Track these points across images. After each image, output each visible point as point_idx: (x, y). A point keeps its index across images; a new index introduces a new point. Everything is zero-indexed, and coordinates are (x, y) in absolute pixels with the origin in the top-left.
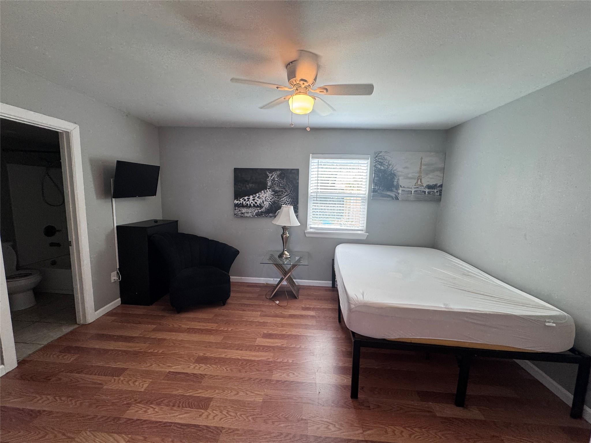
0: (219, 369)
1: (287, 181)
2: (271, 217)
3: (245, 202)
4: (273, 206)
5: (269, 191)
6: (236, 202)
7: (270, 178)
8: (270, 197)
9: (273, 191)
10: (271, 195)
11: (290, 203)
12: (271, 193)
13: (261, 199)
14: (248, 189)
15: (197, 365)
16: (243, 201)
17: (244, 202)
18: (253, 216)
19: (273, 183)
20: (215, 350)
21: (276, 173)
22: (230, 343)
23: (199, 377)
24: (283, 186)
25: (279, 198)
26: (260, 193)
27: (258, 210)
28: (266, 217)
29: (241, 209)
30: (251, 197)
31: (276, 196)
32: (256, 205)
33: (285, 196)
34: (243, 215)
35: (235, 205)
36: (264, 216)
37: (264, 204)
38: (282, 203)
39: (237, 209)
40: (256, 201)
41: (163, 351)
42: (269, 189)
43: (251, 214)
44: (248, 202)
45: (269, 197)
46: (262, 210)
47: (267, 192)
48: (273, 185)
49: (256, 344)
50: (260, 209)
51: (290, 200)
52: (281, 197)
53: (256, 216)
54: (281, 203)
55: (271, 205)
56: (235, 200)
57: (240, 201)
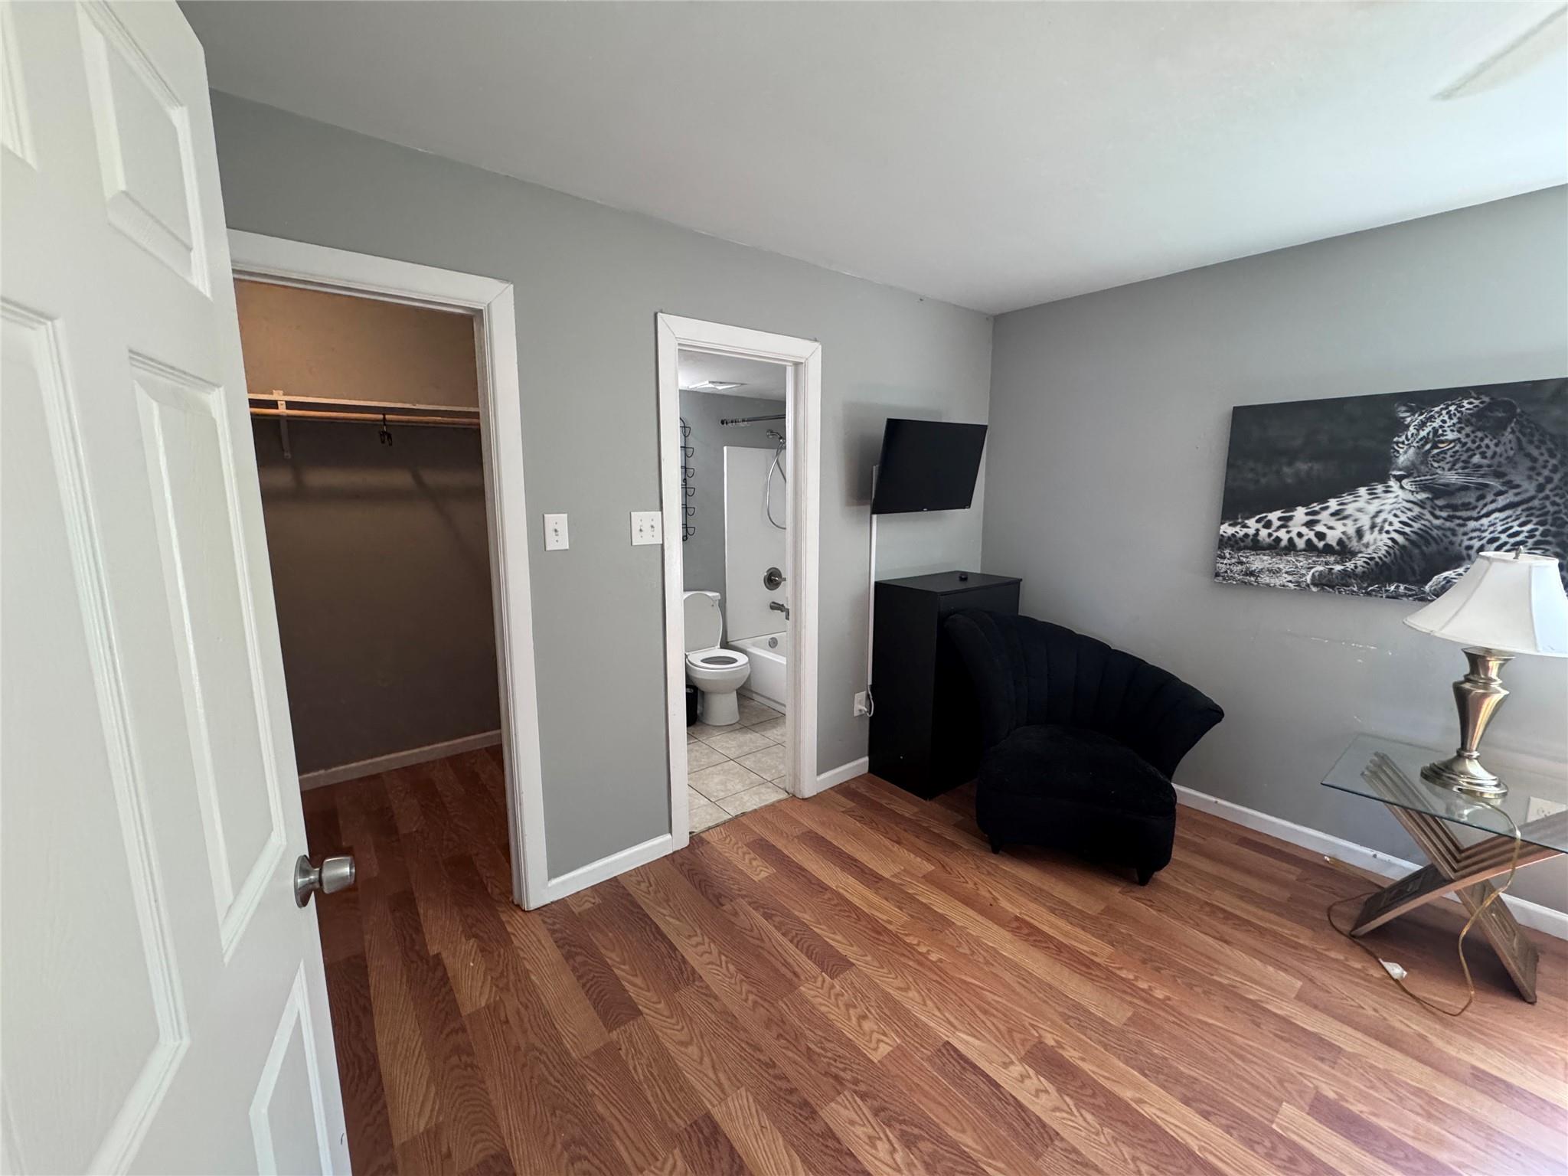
0: (1109, 1145)
1: (1524, 440)
2: (1396, 596)
3: (1270, 531)
4: (1416, 551)
5: (1402, 487)
6: (1227, 530)
7: (1412, 430)
8: (1398, 513)
9: (1423, 487)
10: (1409, 505)
11: (1531, 541)
12: (1412, 498)
13: (1349, 522)
14: (1289, 481)
15: (1031, 1072)
16: (1259, 526)
17: (1260, 533)
18: (1298, 584)
19: (1429, 451)
20: (1096, 1049)
21: (1452, 408)
22: (1156, 1051)
23: (1032, 1126)
24: (1489, 466)
25: (1459, 518)
26: (1347, 498)
27: (1327, 563)
28: (1369, 594)
29: (1247, 557)
30: (1300, 514)
31: (1441, 508)
32: (1321, 545)
33: (1500, 510)
34: (1253, 579)
35: (1221, 541)
36: (1355, 589)
37: (1365, 540)
38: (1471, 539)
39: (1228, 556)
40: (1320, 528)
41: (940, 960)
42: (1399, 479)
43: (1290, 578)
44: (1284, 530)
45: (1396, 516)
46: (1350, 565)
47: (1386, 492)
48: (1424, 462)
49: (1274, 1126)
50: (1341, 562)
51: (1529, 527)
52: (1474, 514)
53: (1314, 589)
54: (1466, 543)
55: (1403, 547)
56: (1222, 523)
57: (1245, 526)
